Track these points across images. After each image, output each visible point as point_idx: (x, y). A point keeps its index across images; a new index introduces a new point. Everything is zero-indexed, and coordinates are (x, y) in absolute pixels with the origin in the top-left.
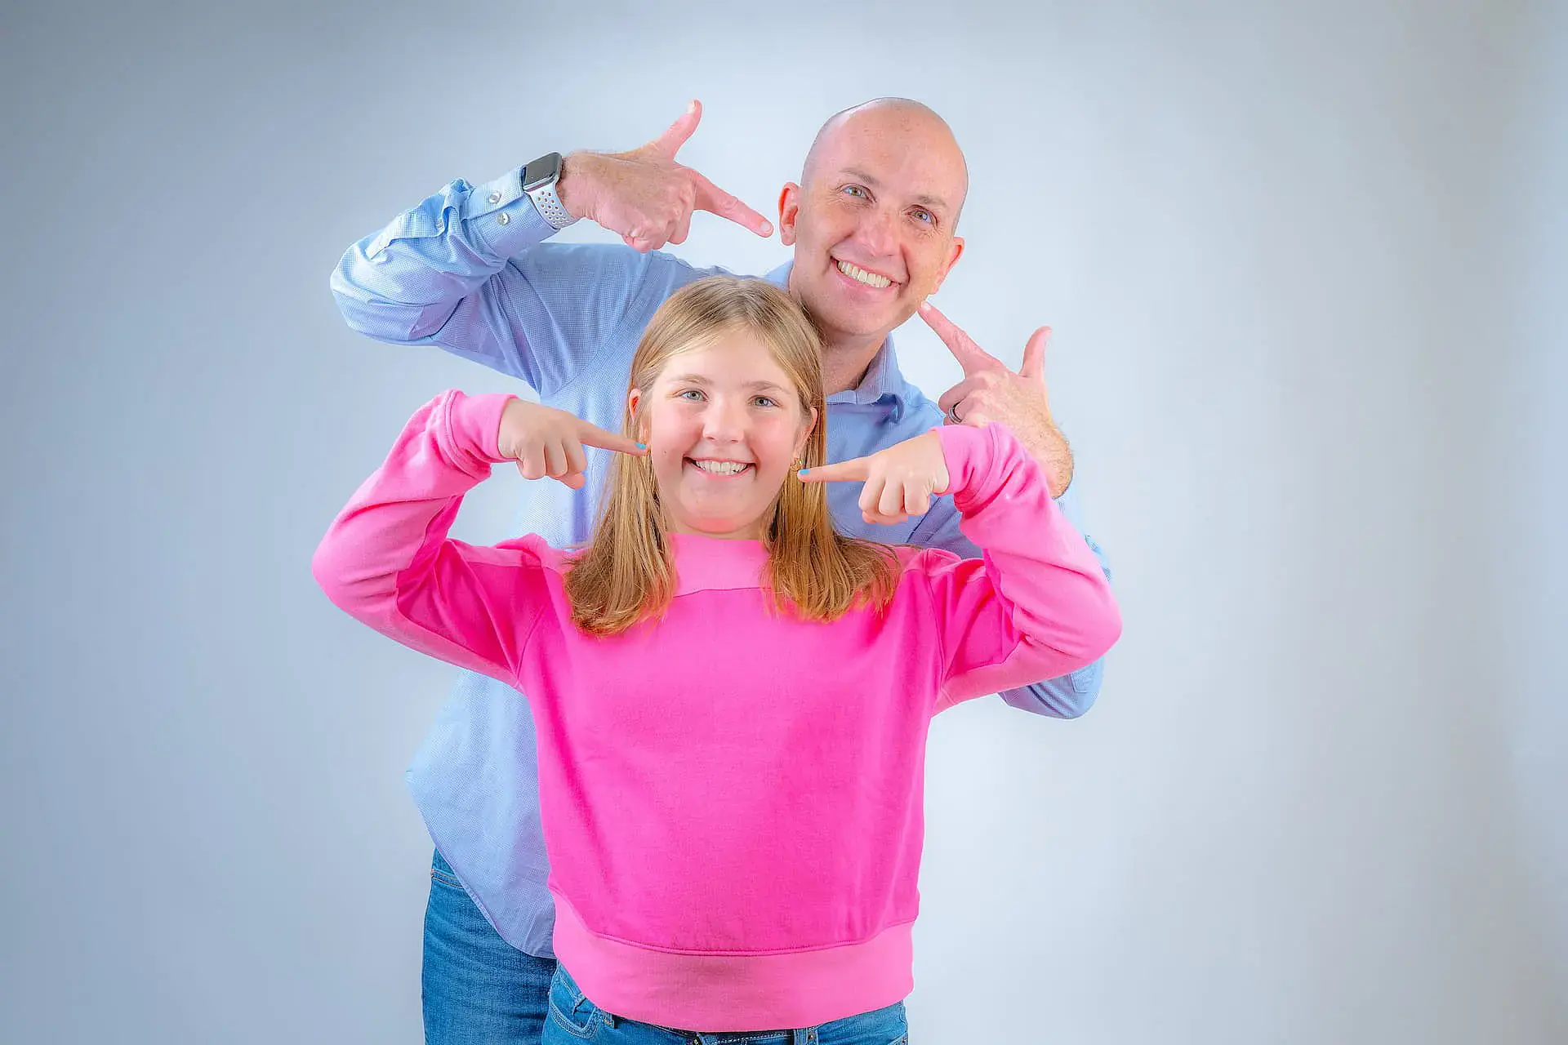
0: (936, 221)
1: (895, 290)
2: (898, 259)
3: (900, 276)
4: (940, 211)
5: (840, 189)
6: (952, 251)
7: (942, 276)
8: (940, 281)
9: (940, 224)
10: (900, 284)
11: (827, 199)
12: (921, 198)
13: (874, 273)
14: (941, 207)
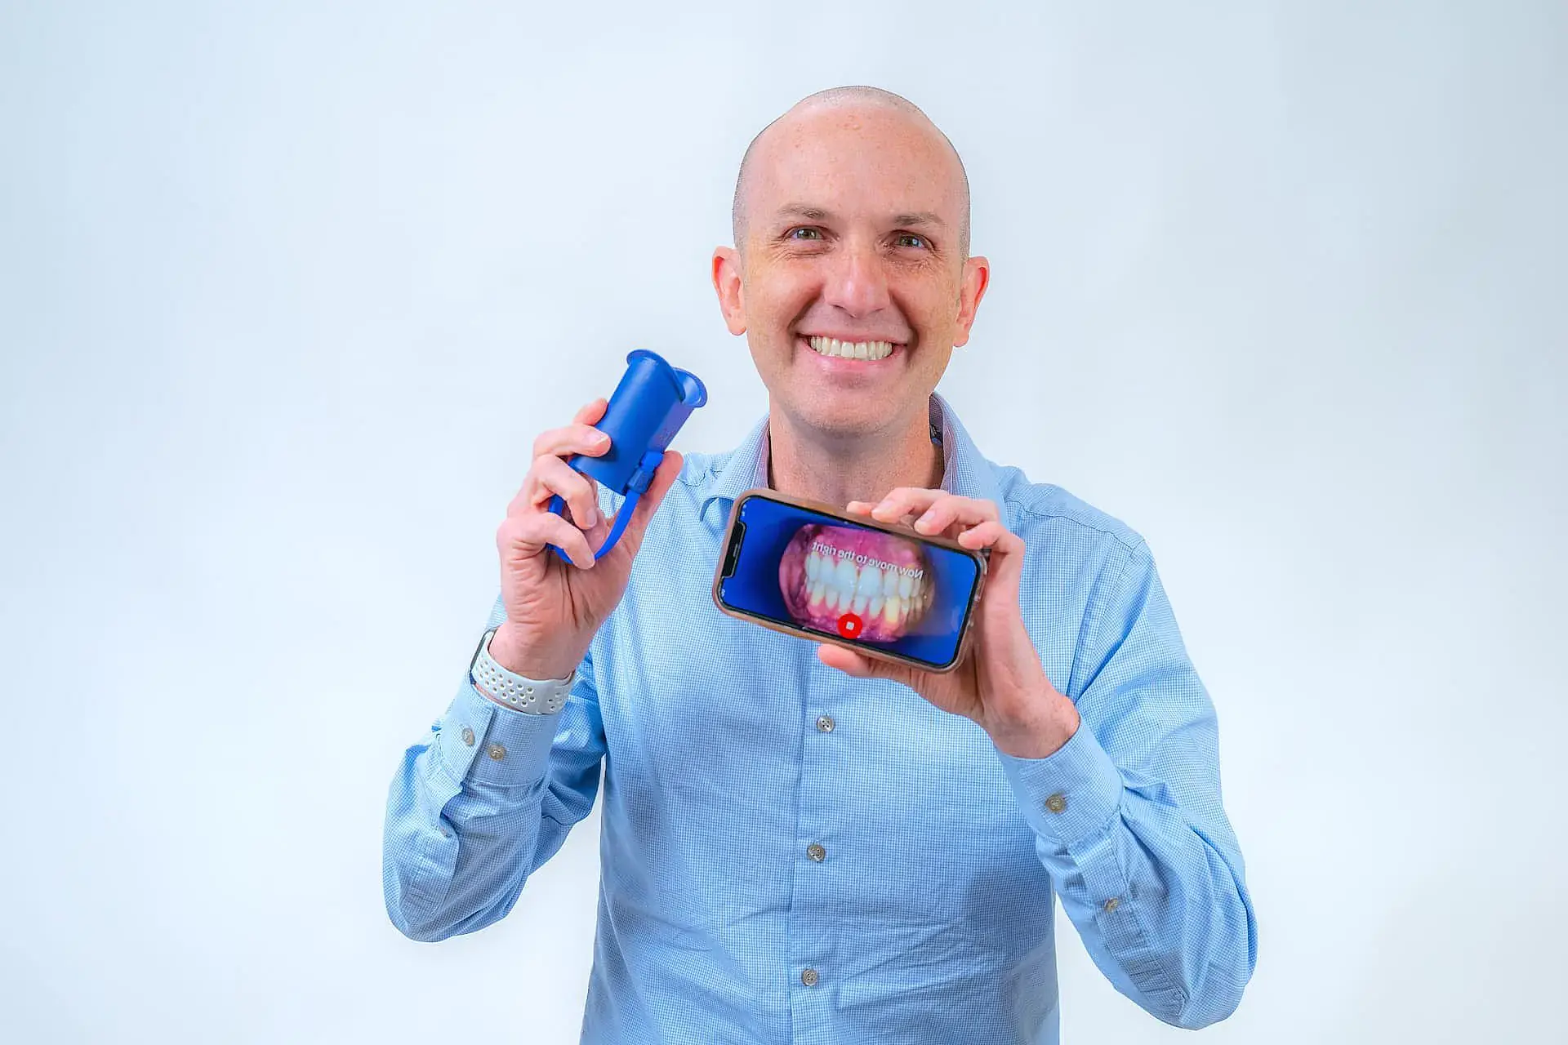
0: (932, 245)
1: (901, 355)
2: (893, 313)
3: (902, 335)
4: (930, 229)
5: (786, 235)
6: (972, 278)
7: (966, 317)
8: (968, 326)
9: (939, 246)
10: (905, 345)
11: (771, 255)
12: (899, 219)
13: (862, 341)
14: (933, 223)
